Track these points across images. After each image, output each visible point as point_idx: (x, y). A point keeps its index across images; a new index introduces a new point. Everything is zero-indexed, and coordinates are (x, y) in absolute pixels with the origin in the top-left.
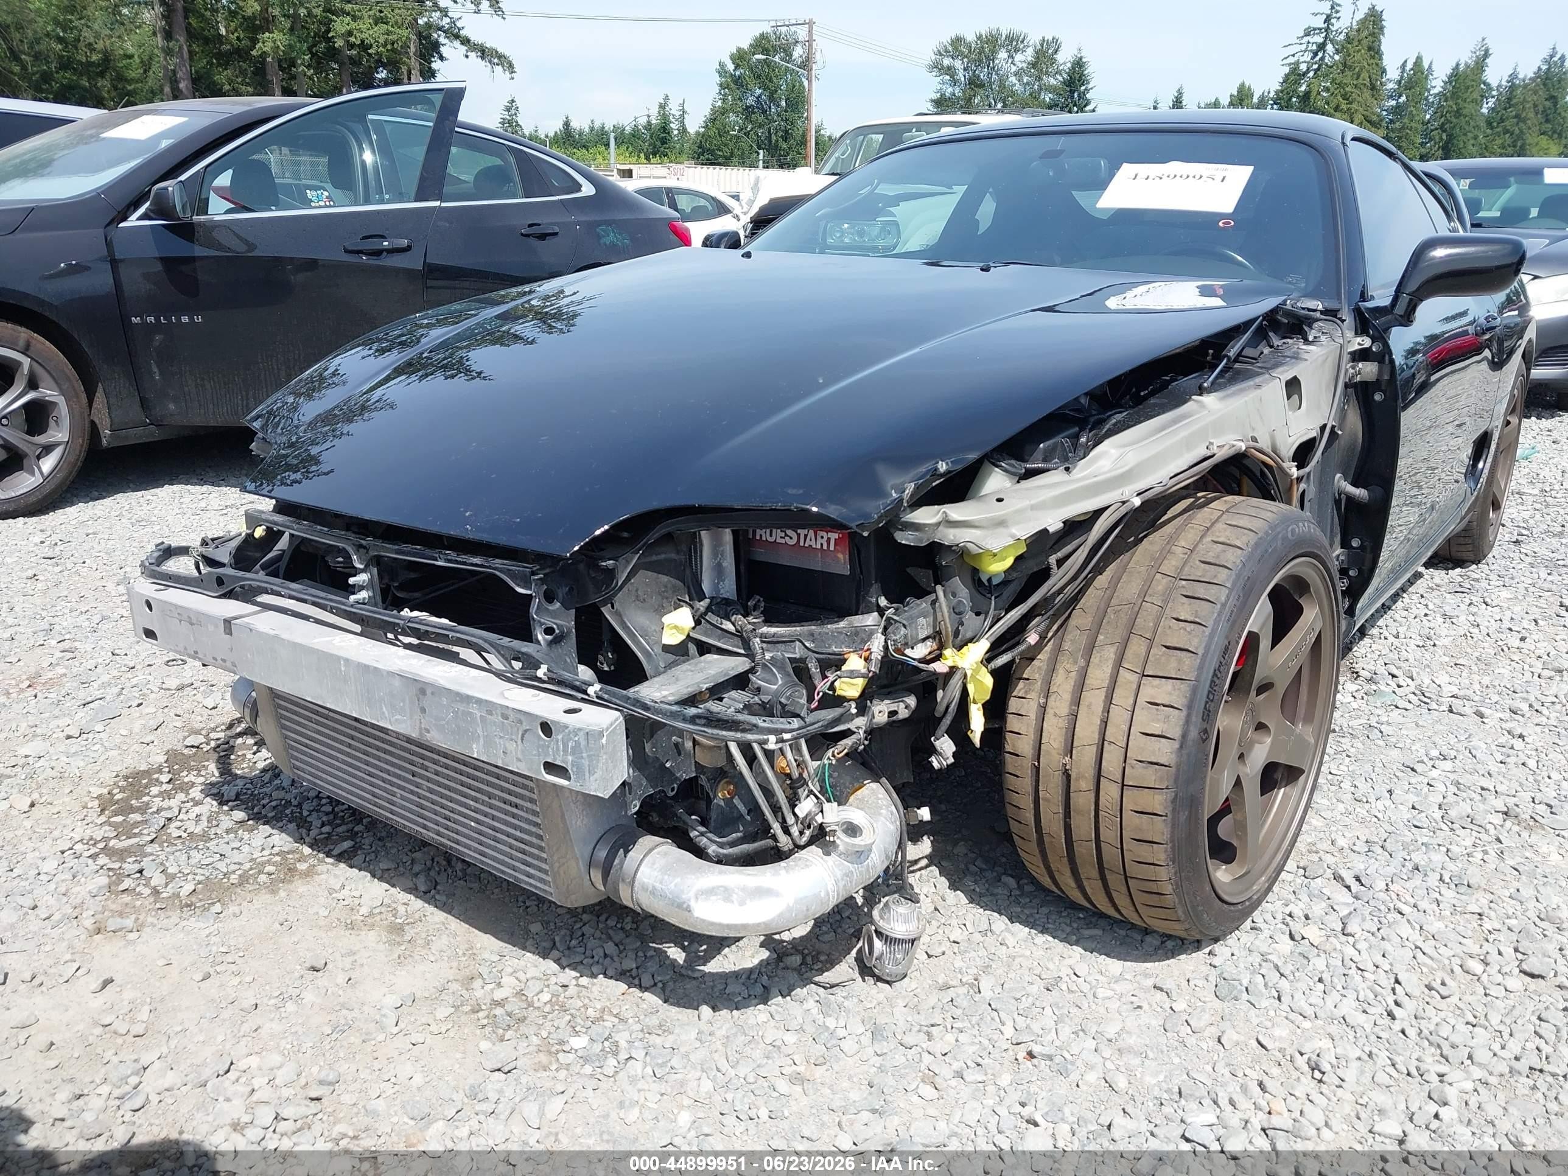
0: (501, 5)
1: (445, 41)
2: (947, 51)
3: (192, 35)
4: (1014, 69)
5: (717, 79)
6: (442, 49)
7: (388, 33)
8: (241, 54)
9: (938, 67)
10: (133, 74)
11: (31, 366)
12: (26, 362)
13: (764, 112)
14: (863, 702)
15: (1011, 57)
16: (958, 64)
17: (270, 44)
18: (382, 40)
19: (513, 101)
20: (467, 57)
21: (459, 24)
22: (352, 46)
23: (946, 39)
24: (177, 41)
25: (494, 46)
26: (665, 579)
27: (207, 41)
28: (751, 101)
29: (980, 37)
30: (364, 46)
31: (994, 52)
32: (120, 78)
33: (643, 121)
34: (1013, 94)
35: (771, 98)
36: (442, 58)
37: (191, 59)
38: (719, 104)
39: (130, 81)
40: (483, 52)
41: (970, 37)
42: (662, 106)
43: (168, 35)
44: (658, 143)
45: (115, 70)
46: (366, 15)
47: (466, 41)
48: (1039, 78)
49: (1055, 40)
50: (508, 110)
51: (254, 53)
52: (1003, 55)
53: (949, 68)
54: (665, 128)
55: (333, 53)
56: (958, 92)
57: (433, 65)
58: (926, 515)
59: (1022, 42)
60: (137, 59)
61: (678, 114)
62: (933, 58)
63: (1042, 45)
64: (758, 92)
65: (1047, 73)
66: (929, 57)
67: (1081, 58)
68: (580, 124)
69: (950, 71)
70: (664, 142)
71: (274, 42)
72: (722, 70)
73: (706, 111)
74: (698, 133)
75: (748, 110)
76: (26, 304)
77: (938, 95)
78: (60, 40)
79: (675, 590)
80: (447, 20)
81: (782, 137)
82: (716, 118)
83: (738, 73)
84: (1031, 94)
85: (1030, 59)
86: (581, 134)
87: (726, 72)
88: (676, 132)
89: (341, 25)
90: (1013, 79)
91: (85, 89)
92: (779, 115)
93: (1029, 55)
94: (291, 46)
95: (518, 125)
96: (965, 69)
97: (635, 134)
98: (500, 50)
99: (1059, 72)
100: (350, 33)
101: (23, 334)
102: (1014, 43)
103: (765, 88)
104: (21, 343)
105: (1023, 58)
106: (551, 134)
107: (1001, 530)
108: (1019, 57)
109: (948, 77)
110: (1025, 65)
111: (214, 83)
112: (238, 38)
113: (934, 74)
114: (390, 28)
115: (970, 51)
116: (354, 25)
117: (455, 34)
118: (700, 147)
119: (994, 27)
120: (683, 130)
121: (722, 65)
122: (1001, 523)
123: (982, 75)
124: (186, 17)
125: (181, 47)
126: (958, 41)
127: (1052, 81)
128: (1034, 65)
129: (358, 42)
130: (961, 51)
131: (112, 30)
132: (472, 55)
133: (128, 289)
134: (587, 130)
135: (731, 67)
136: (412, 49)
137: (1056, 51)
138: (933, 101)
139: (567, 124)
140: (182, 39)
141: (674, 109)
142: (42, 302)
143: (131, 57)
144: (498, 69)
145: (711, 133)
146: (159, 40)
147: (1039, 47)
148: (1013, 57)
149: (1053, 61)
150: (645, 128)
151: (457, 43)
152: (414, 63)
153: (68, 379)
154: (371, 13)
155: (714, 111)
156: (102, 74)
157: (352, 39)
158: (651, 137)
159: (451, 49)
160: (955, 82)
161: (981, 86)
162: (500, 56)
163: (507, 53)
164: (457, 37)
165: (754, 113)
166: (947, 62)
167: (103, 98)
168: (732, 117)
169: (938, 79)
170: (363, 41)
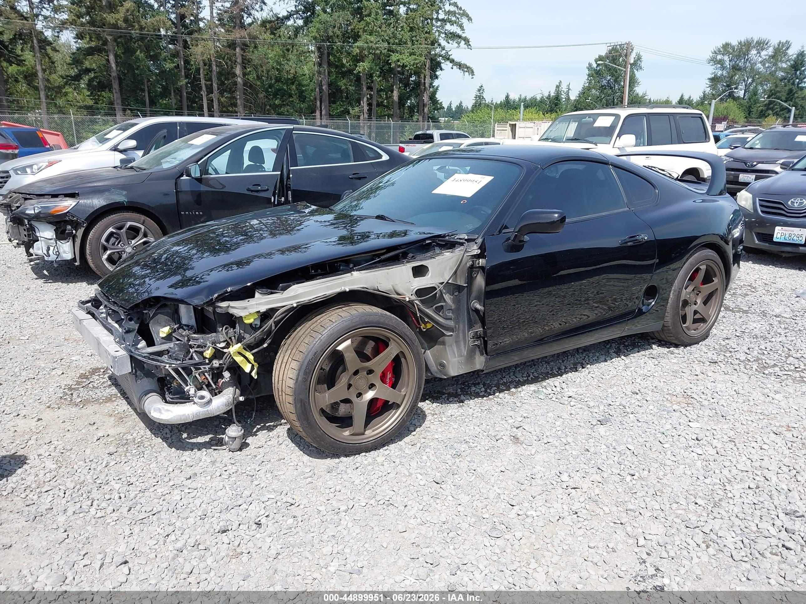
0: (470, 43)
1: (443, 61)
2: (720, 51)
3: (330, 64)
4: (760, 59)
5: (587, 72)
6: (442, 65)
7: (415, 59)
8: (350, 72)
9: (714, 61)
10: (305, 83)
11: (144, 230)
12: (143, 227)
13: (611, 88)
14: (211, 360)
15: (759, 53)
16: (726, 58)
17: (362, 68)
18: (412, 63)
19: (482, 86)
20: (452, 68)
21: (449, 53)
22: (399, 66)
23: (720, 45)
24: (323, 67)
25: (465, 63)
26: (166, 317)
27: (337, 67)
28: (604, 82)
29: (740, 43)
30: (404, 66)
31: (748, 50)
32: (300, 85)
33: (546, 94)
34: (759, 73)
35: (616, 81)
36: (441, 69)
37: (329, 75)
38: (587, 85)
39: (303, 86)
40: (460, 66)
41: (735, 43)
42: (558, 87)
43: (320, 65)
44: (553, 106)
45: (298, 81)
46: (406, 52)
47: (452, 61)
48: (775, 64)
49: (787, 42)
50: (479, 90)
51: (355, 72)
52: (754, 52)
53: (720, 60)
54: (557, 98)
55: (391, 70)
56: (725, 73)
57: (437, 73)
58: (224, 304)
59: (767, 44)
60: (308, 76)
61: (566, 90)
62: (711, 55)
63: (779, 45)
64: (609, 78)
65: (781, 61)
66: (709, 55)
67: (803, 52)
68: (514, 96)
69: (721, 62)
70: (556, 105)
71: (364, 66)
72: (590, 67)
73: (580, 89)
74: (575, 100)
75: (602, 88)
76: (143, 207)
77: (713, 76)
78: (278, 69)
79: (169, 321)
80: (444, 52)
81: (620, 101)
82: (585, 92)
83: (598, 68)
84: (770, 73)
85: (770, 53)
86: (514, 102)
87: (592, 68)
88: (564, 100)
89: (394, 57)
90: (759, 65)
91: (285, 90)
92: (619, 90)
93: (770, 51)
94: (371, 68)
95: (483, 98)
96: (730, 61)
97: (542, 101)
98: (468, 65)
99: (789, 60)
100: (398, 61)
101: (143, 217)
102: (762, 45)
103: (613, 75)
104: (142, 221)
105: (766, 53)
106: (499, 102)
107: (245, 310)
108: (763, 53)
109: (719, 66)
110: (767, 57)
111: (338, 86)
112: (350, 65)
113: (711, 64)
114: (416, 57)
115: (734, 51)
116: (400, 57)
117: (447, 58)
118: (575, 107)
119: (749, 37)
120: (568, 99)
121: (590, 65)
122: (245, 308)
123: (740, 64)
124: (328, 57)
125: (325, 70)
126: (726, 46)
127: (784, 65)
128: (773, 57)
129: (401, 65)
130: (728, 51)
131: (296, 64)
132: (455, 67)
133: (181, 201)
134: (517, 100)
135: (595, 65)
136: (427, 66)
137: (788, 48)
138: (709, 79)
139: (507, 97)
140: (325, 67)
141: (564, 88)
142: (149, 207)
143: (305, 75)
144: (467, 74)
145: (581, 100)
146: (316, 68)
147: (777, 46)
148: (760, 53)
149: (785, 54)
150: (547, 98)
151: (448, 62)
152: (428, 73)
153: (158, 234)
154: (409, 50)
155: (584, 88)
156: (293, 83)
157: (399, 63)
158: (550, 102)
159: (446, 65)
160: (723, 68)
161: (740, 69)
162: (468, 68)
163: (471, 66)
164: (448, 59)
165: (605, 89)
166: (719, 57)
167: (292, 94)
168: (594, 91)
169: (713, 67)
170: (403, 64)
